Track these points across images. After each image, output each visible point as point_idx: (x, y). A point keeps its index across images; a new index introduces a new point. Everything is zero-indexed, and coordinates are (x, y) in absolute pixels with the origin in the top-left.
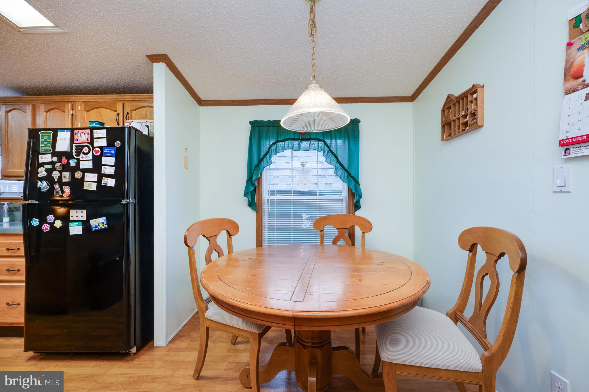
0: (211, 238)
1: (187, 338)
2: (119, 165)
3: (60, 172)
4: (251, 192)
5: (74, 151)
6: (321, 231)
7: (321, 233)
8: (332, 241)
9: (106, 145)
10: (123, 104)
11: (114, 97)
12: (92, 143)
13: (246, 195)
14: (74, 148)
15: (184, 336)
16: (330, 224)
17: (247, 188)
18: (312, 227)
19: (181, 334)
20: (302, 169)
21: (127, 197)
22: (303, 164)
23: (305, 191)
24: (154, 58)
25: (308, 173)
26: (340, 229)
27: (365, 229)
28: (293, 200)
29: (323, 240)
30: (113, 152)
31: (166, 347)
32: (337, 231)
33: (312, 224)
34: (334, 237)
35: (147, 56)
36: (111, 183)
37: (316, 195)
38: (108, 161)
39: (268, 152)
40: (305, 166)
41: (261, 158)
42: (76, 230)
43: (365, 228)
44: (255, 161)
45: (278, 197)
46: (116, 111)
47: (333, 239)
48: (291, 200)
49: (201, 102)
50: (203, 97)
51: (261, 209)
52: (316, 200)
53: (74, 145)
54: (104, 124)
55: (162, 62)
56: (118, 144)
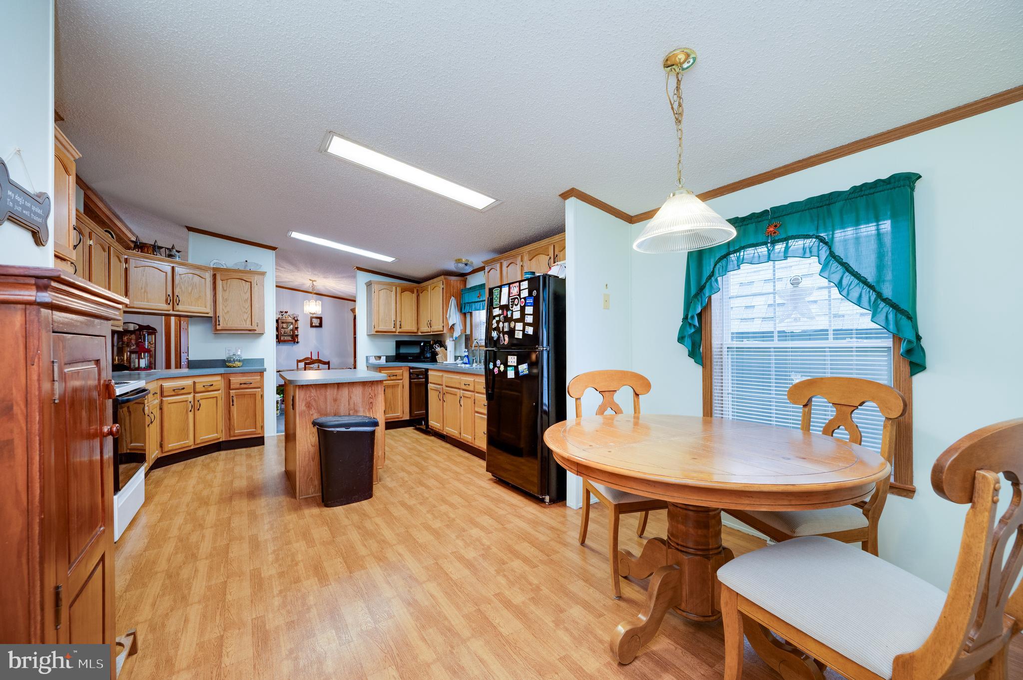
0: (607, 393)
1: (599, 511)
2: (536, 314)
3: (503, 323)
4: (691, 336)
5: (510, 303)
6: (805, 406)
7: (804, 411)
8: (822, 429)
9: (527, 295)
10: (554, 246)
11: (548, 241)
12: (519, 295)
13: (681, 339)
14: (510, 301)
15: (597, 509)
16: (824, 396)
17: (682, 329)
18: (786, 397)
19: (596, 506)
20: (792, 292)
21: (542, 345)
22: (795, 283)
23: (794, 331)
24: (565, 196)
25: (804, 298)
26: (839, 406)
27: (889, 411)
28: (775, 348)
29: (809, 425)
30: (531, 301)
31: (576, 510)
32: (835, 409)
33: (786, 393)
34: (827, 421)
35: (560, 195)
36: (530, 330)
37: (827, 339)
38: (529, 310)
39: (713, 272)
40: (800, 285)
41: (702, 284)
42: (511, 374)
43: (890, 409)
44: (693, 291)
45: (746, 344)
46: (548, 255)
47: (824, 425)
48: (770, 348)
49: (631, 219)
50: (632, 213)
51: (709, 363)
52: (825, 348)
53: (510, 298)
54: (534, 272)
55: (572, 196)
56: (534, 293)
